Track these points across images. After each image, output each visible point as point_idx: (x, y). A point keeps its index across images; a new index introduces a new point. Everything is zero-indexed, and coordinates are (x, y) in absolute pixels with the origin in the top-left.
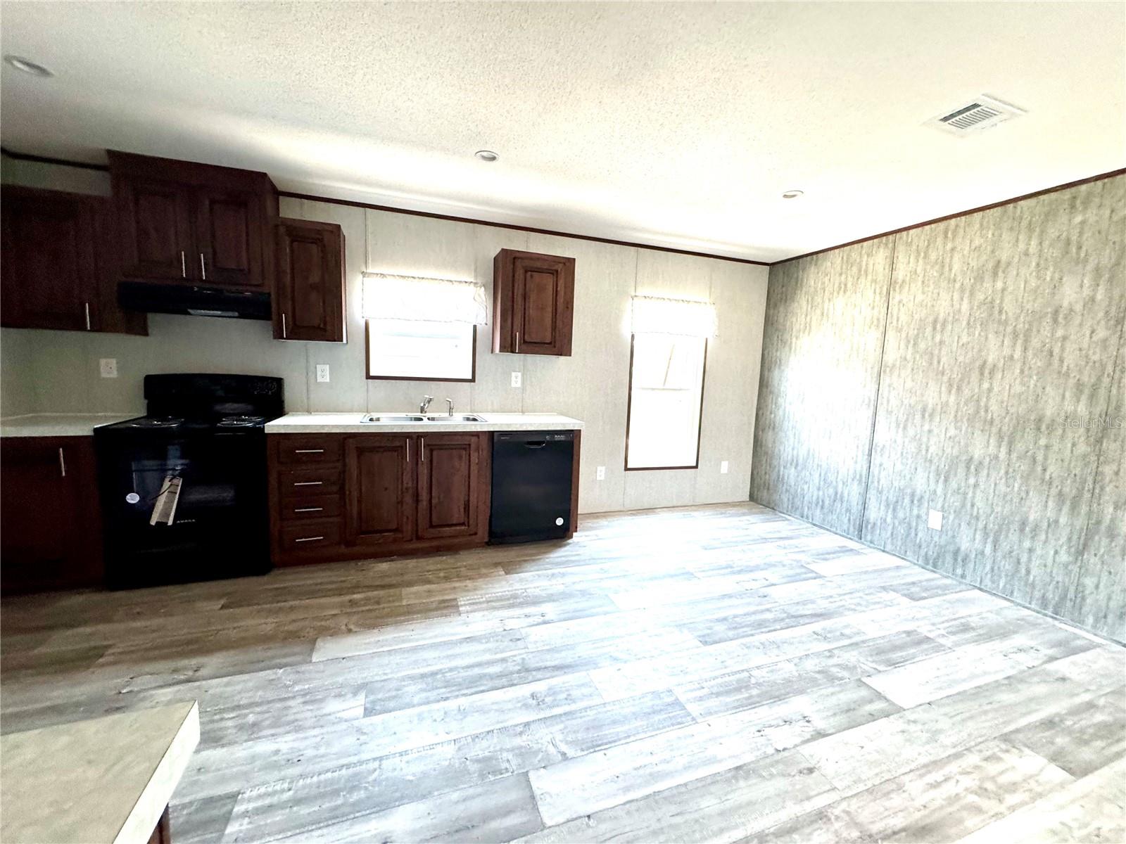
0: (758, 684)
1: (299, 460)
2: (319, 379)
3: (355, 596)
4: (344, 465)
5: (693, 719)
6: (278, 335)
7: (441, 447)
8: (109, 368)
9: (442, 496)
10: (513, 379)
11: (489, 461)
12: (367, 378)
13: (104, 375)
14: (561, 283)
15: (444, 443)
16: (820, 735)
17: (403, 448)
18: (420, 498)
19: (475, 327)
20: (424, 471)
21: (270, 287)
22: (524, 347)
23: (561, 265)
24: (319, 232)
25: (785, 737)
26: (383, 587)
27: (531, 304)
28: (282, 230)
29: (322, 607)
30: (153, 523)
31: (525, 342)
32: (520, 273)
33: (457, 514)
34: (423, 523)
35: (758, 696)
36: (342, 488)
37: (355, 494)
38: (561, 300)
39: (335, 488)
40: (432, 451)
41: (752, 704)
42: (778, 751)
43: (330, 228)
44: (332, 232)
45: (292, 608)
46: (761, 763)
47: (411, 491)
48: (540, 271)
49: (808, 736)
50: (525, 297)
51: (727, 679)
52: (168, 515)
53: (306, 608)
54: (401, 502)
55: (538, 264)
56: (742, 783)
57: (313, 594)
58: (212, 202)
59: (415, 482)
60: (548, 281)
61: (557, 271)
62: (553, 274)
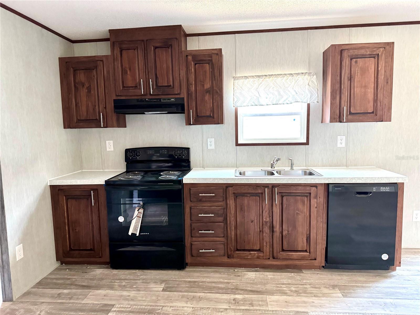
1: (200, 200)
2: (209, 147)
3: (237, 296)
4: (227, 204)
6: (188, 123)
7: (289, 194)
8: (110, 146)
9: (290, 229)
10: (339, 141)
11: (325, 206)
12: (236, 145)
13: (108, 150)
14: (382, 64)
15: (291, 191)
17: (263, 194)
18: (275, 230)
19: (309, 105)
20: (277, 210)
21: (184, 95)
22: (350, 117)
23: (381, 49)
24: (210, 56)
26: (253, 292)
27: (356, 83)
28: (190, 58)
29: (218, 301)
30: (130, 234)
31: (351, 113)
32: (346, 61)
33: (301, 243)
34: (277, 247)
36: (226, 219)
37: (233, 223)
38: (381, 77)
39: (221, 219)
40: (282, 197)
43: (216, 52)
44: (217, 54)
45: (200, 299)
47: (268, 224)
48: (363, 57)
50: (350, 79)
52: (137, 230)
53: (209, 300)
54: (261, 231)
55: (362, 52)
57: (210, 289)
58: (156, 48)
59: (271, 218)
60: (371, 63)
61: (378, 55)
62: (374, 57)
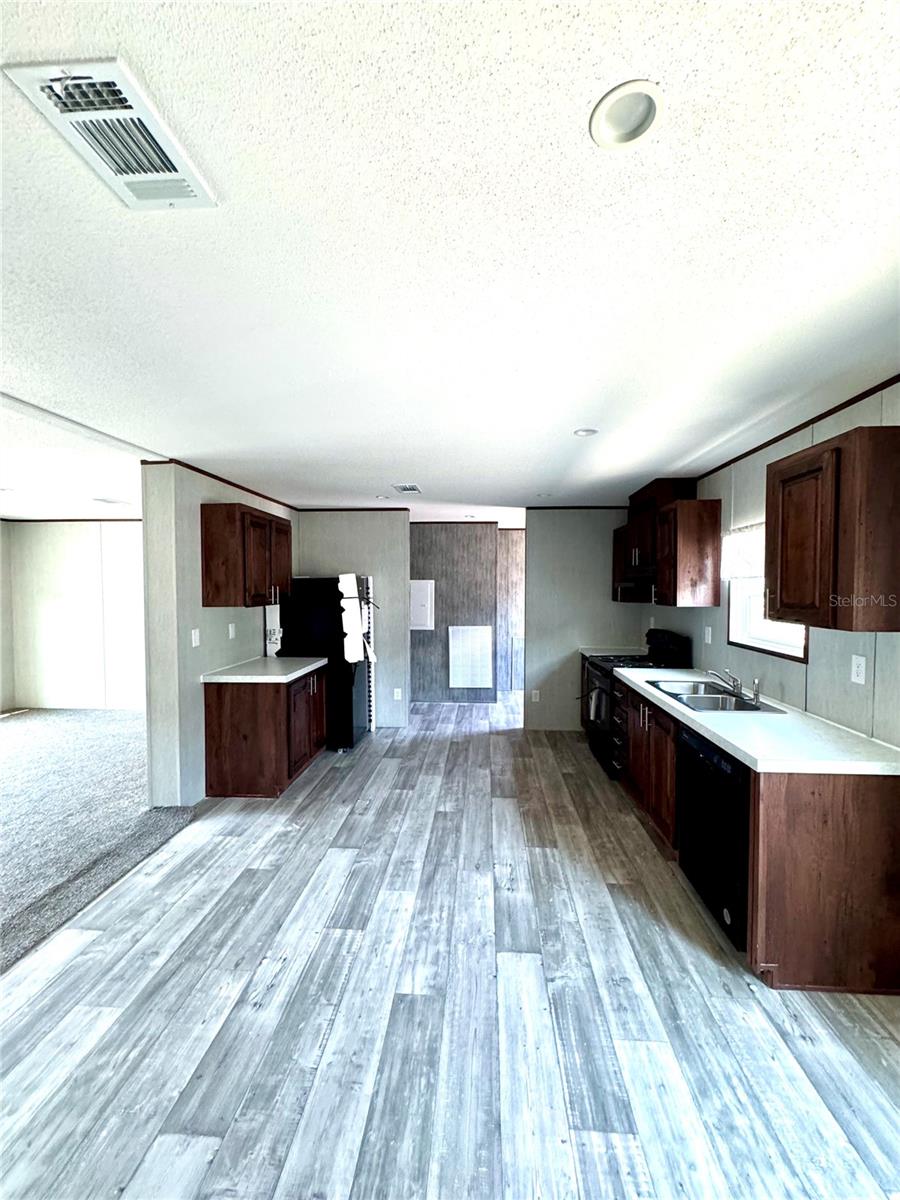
0: (316, 1001)
5: (328, 927)
16: (241, 1002)
25: (267, 969)
35: (308, 989)
41: (306, 976)
42: (265, 958)
46: (269, 942)
49: (250, 990)
51: (342, 979)
56: (272, 922)
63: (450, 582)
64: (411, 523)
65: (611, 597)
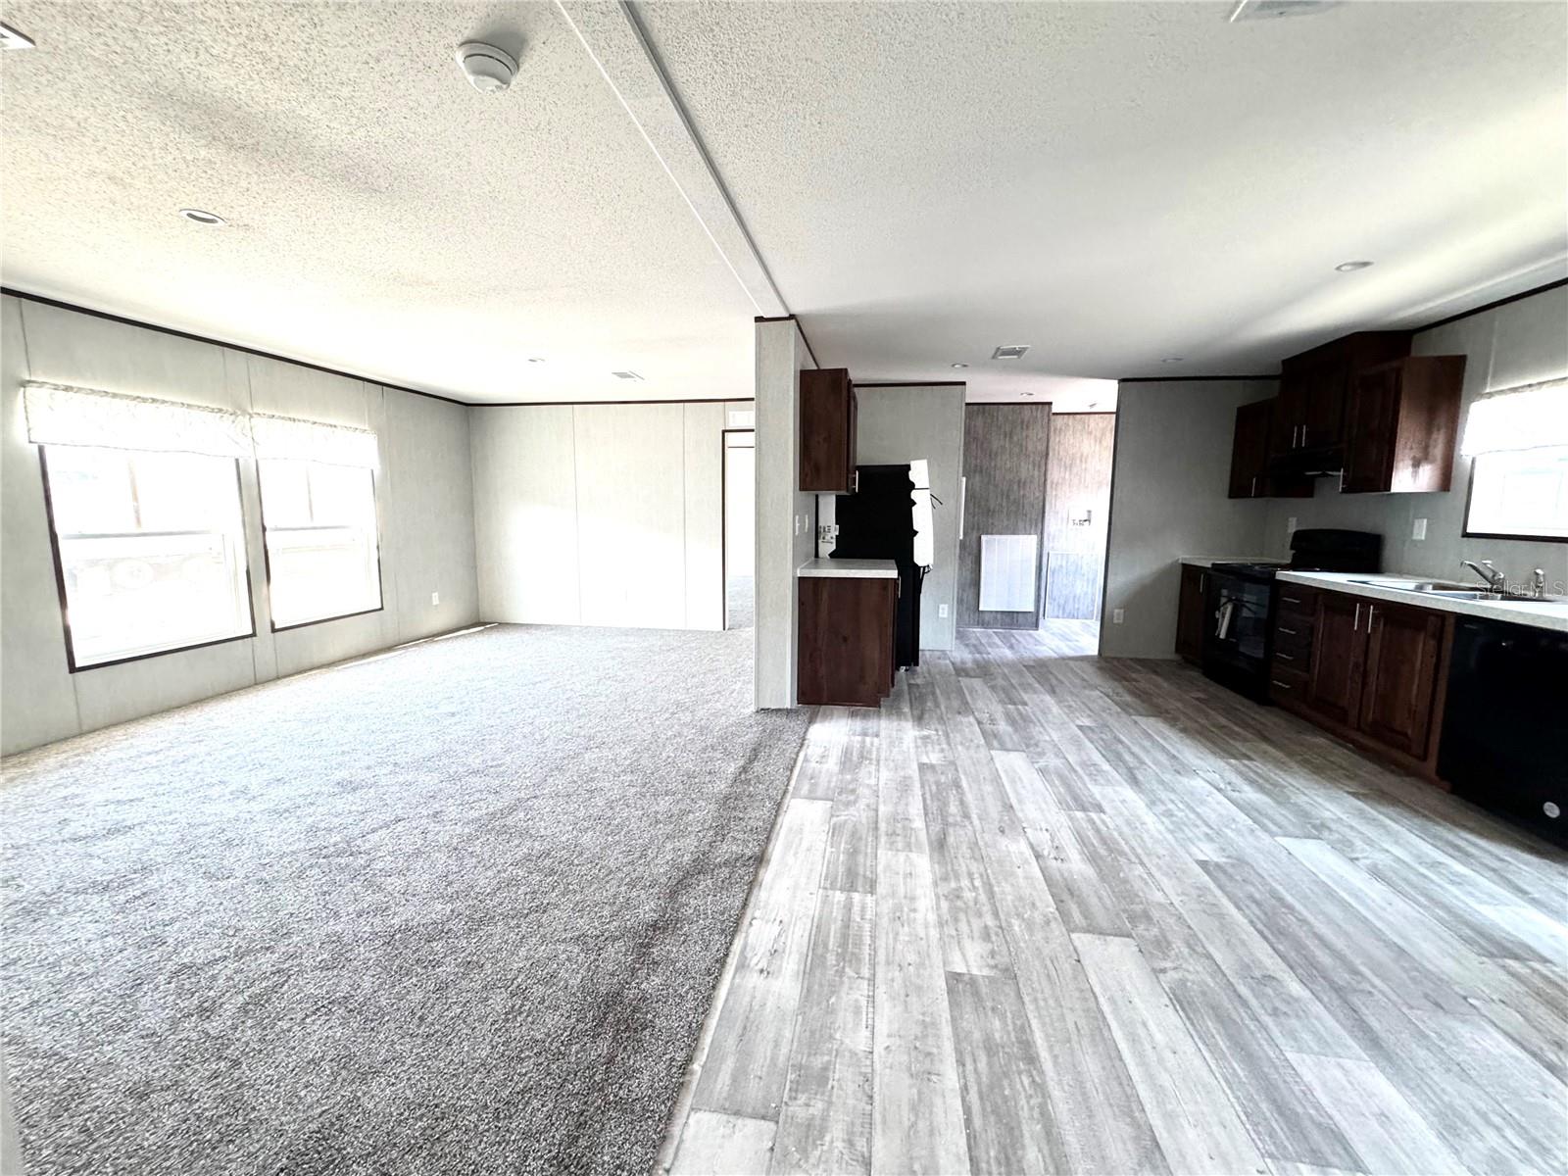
12: (1462, 536)
39: (1306, 643)
59: (1364, 658)
63: (986, 480)
64: (967, 404)
65: (1227, 493)
